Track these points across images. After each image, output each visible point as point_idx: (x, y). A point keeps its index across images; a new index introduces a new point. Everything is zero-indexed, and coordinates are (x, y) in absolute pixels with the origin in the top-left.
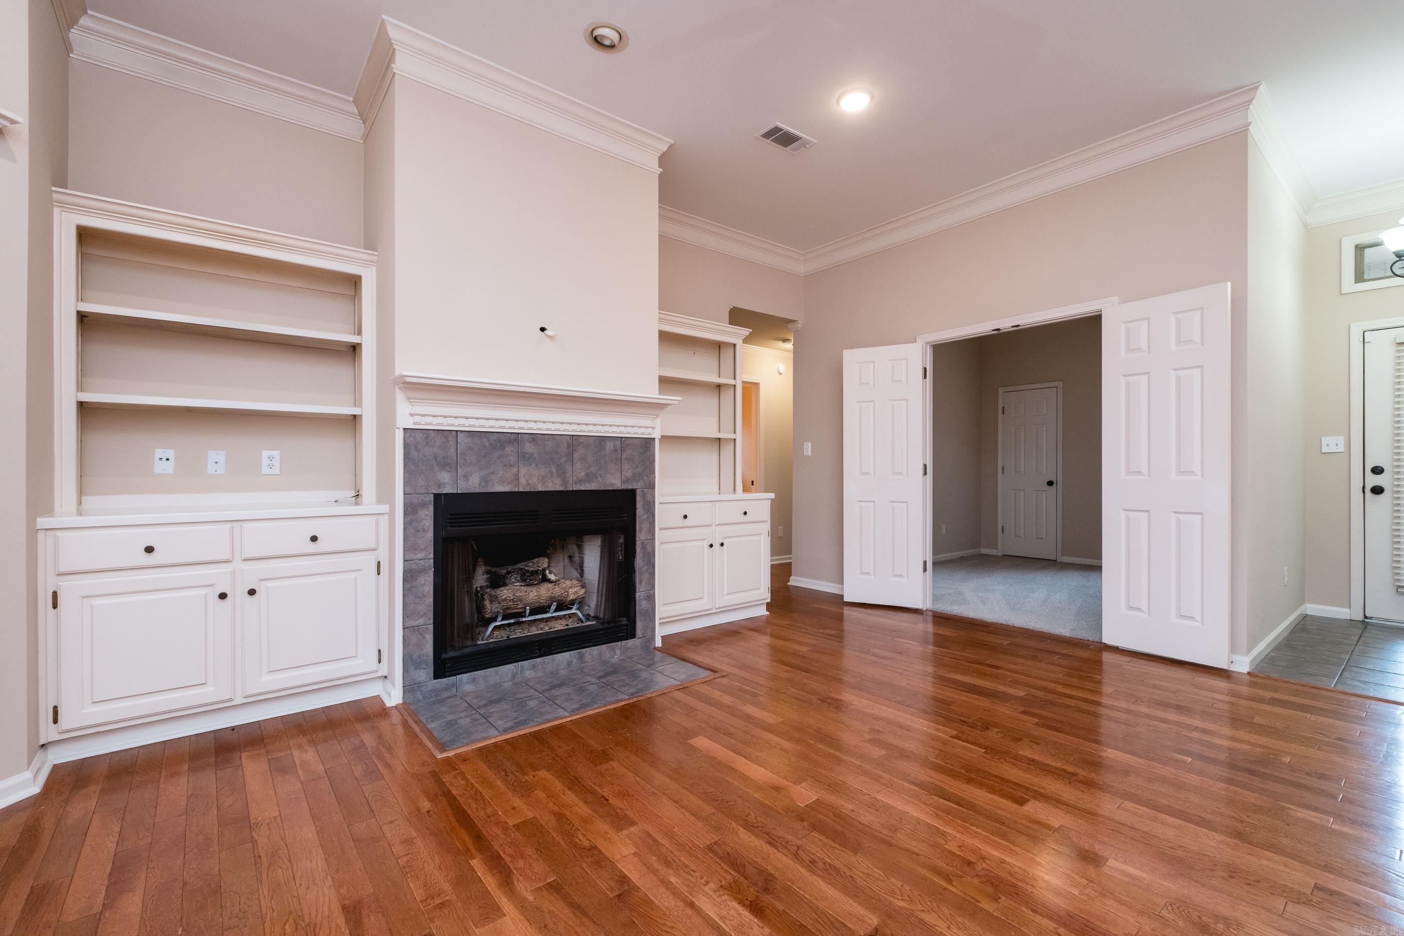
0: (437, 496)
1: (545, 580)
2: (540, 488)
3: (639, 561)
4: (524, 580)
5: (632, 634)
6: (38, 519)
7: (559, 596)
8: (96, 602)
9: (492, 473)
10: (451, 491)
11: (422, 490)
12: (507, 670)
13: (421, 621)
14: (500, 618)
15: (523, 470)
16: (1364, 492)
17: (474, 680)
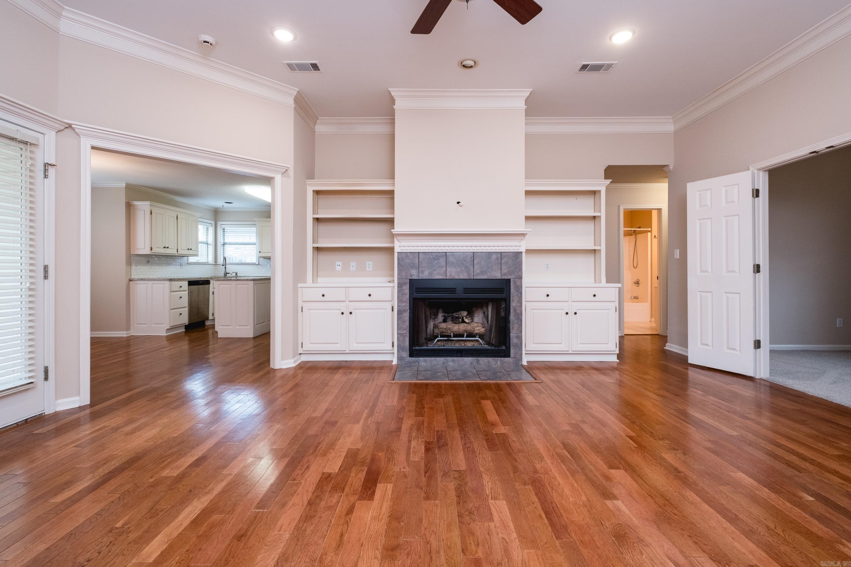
0: (410, 280)
1: (463, 322)
2: (457, 277)
3: (512, 317)
4: (453, 321)
5: (507, 354)
6: (298, 284)
7: (469, 330)
8: (310, 311)
9: (434, 270)
10: (416, 278)
11: (404, 278)
12: (440, 360)
13: (404, 332)
14: (439, 337)
15: (449, 269)
17: (425, 361)
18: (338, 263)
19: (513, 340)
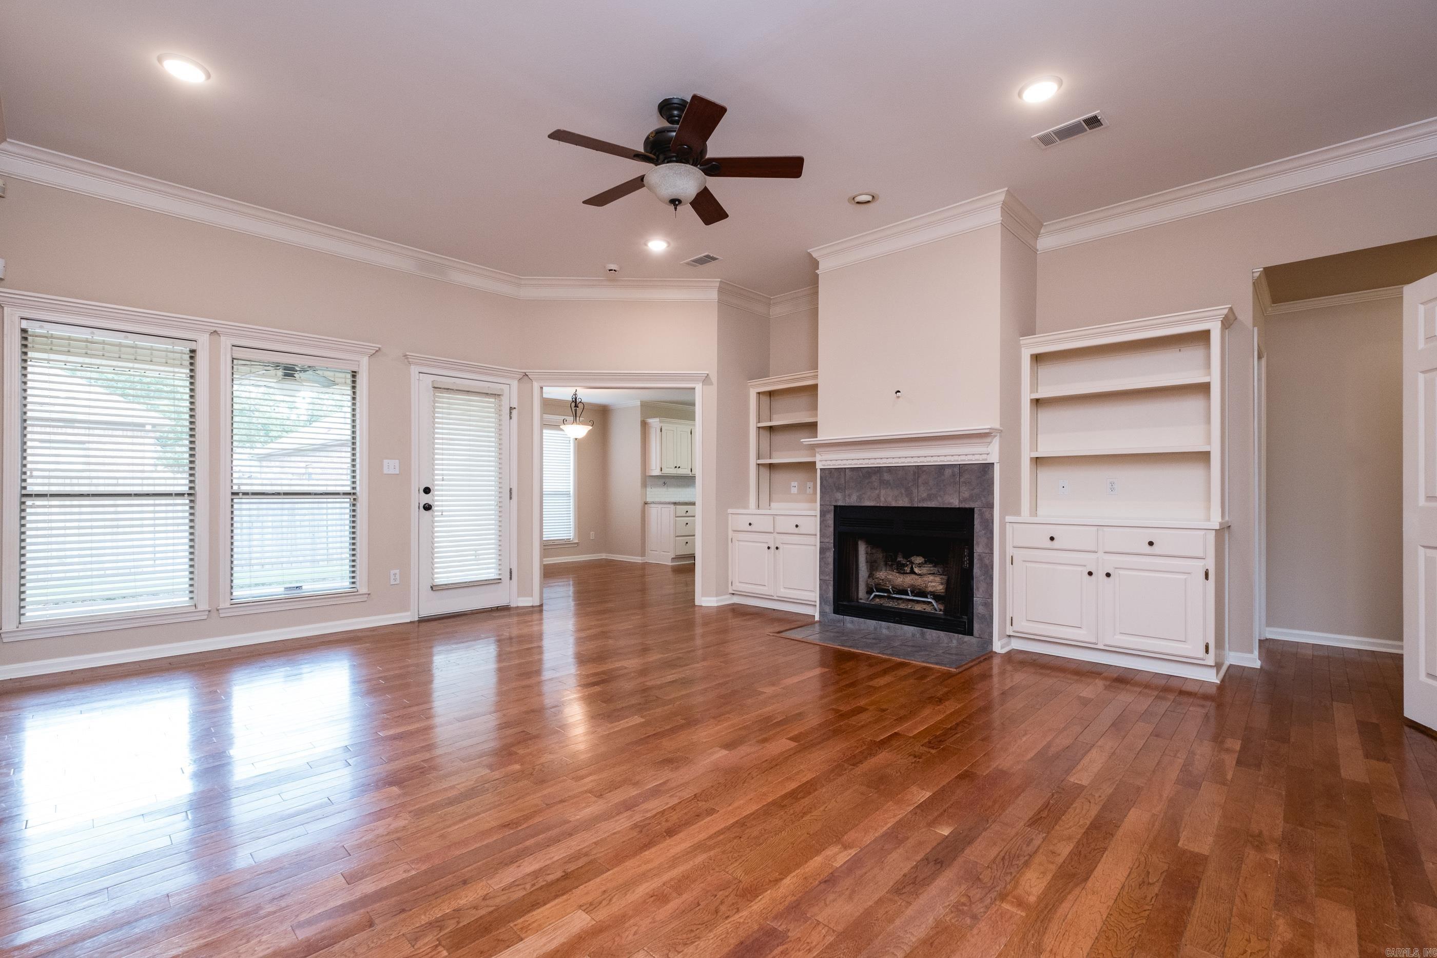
0: (835, 507)
1: (912, 572)
2: (894, 504)
3: (977, 571)
4: (897, 569)
5: (969, 632)
6: (729, 510)
7: (918, 585)
8: (739, 543)
9: (864, 493)
10: (842, 504)
11: (828, 503)
12: (871, 624)
13: (828, 578)
14: (875, 590)
15: (883, 492)
17: (852, 622)
18: (793, 484)
19: (979, 609)
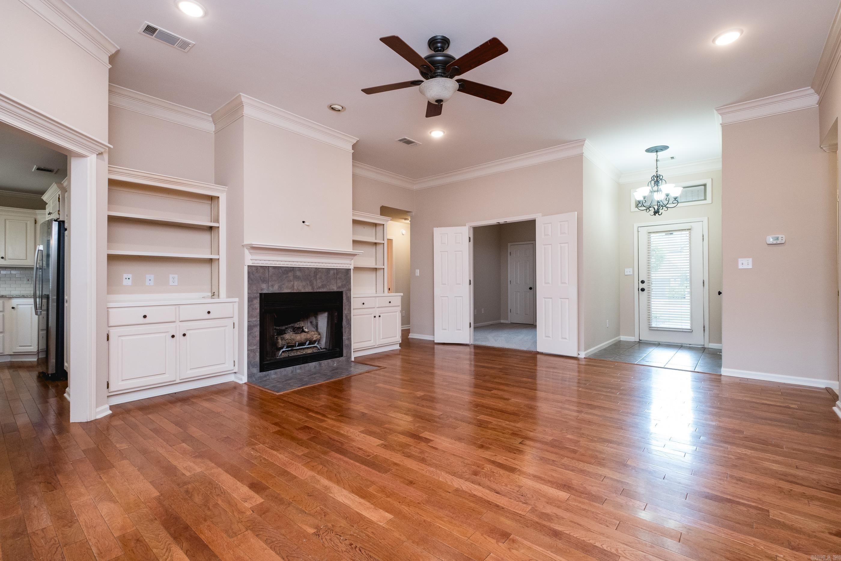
0: (261, 294)
1: (303, 331)
2: (303, 291)
3: (344, 323)
4: (294, 331)
5: (341, 355)
7: (309, 338)
8: (123, 338)
9: (283, 284)
10: (266, 292)
11: (255, 292)
12: (289, 369)
13: (255, 347)
14: (285, 347)
15: (296, 283)
16: (639, 290)
19: (345, 342)
